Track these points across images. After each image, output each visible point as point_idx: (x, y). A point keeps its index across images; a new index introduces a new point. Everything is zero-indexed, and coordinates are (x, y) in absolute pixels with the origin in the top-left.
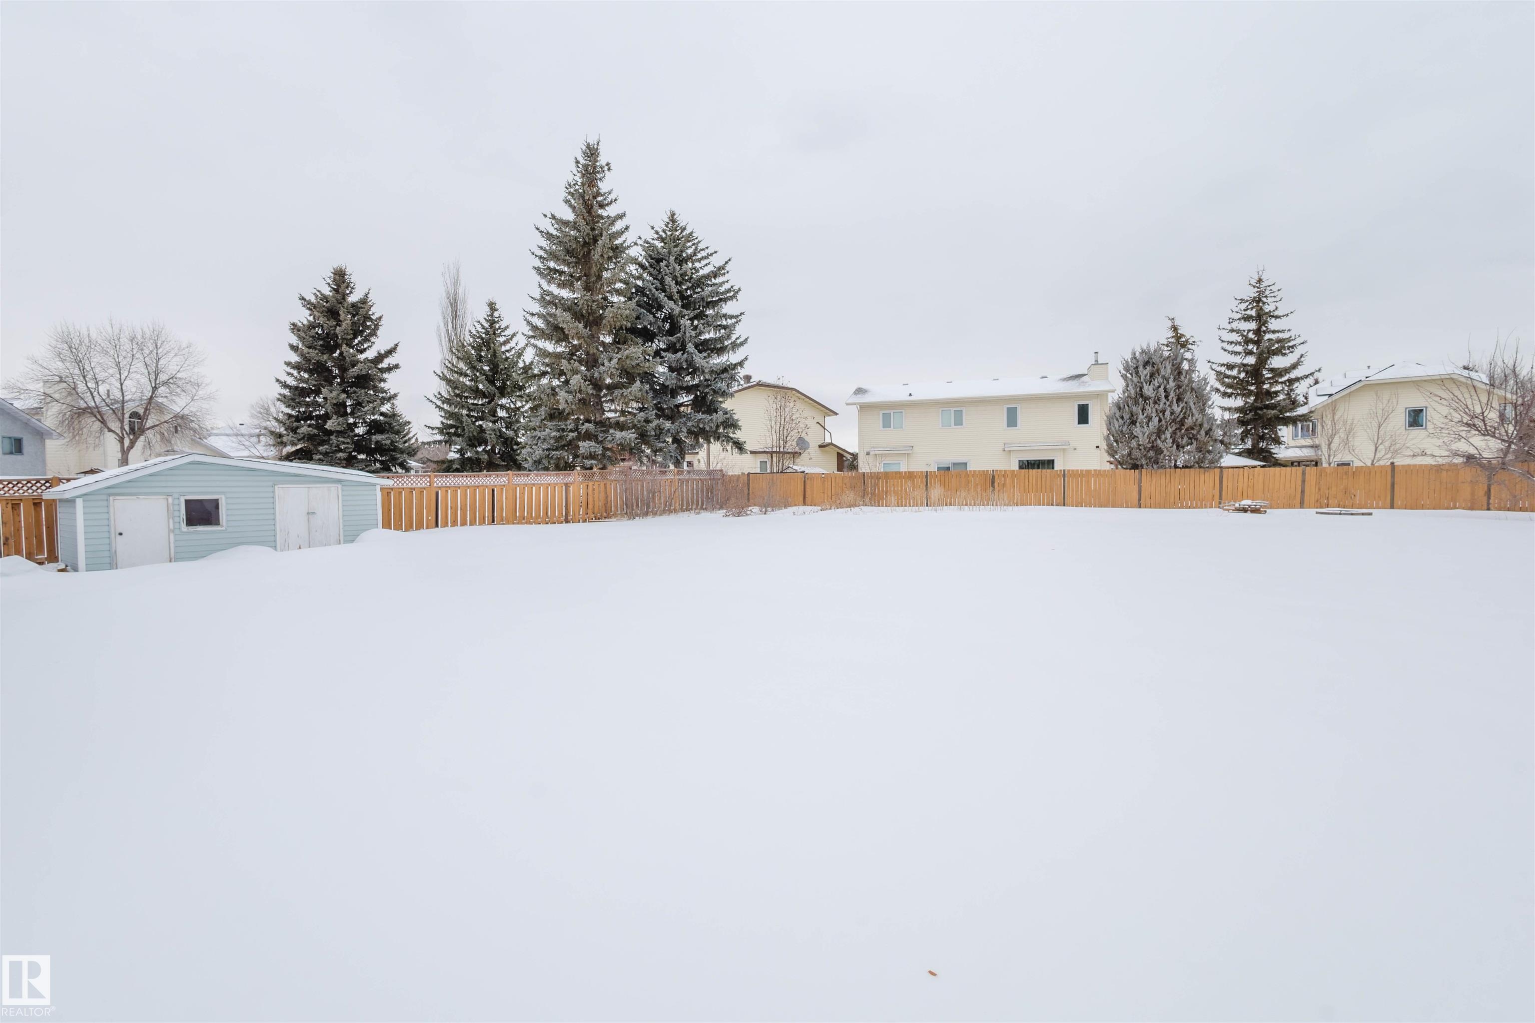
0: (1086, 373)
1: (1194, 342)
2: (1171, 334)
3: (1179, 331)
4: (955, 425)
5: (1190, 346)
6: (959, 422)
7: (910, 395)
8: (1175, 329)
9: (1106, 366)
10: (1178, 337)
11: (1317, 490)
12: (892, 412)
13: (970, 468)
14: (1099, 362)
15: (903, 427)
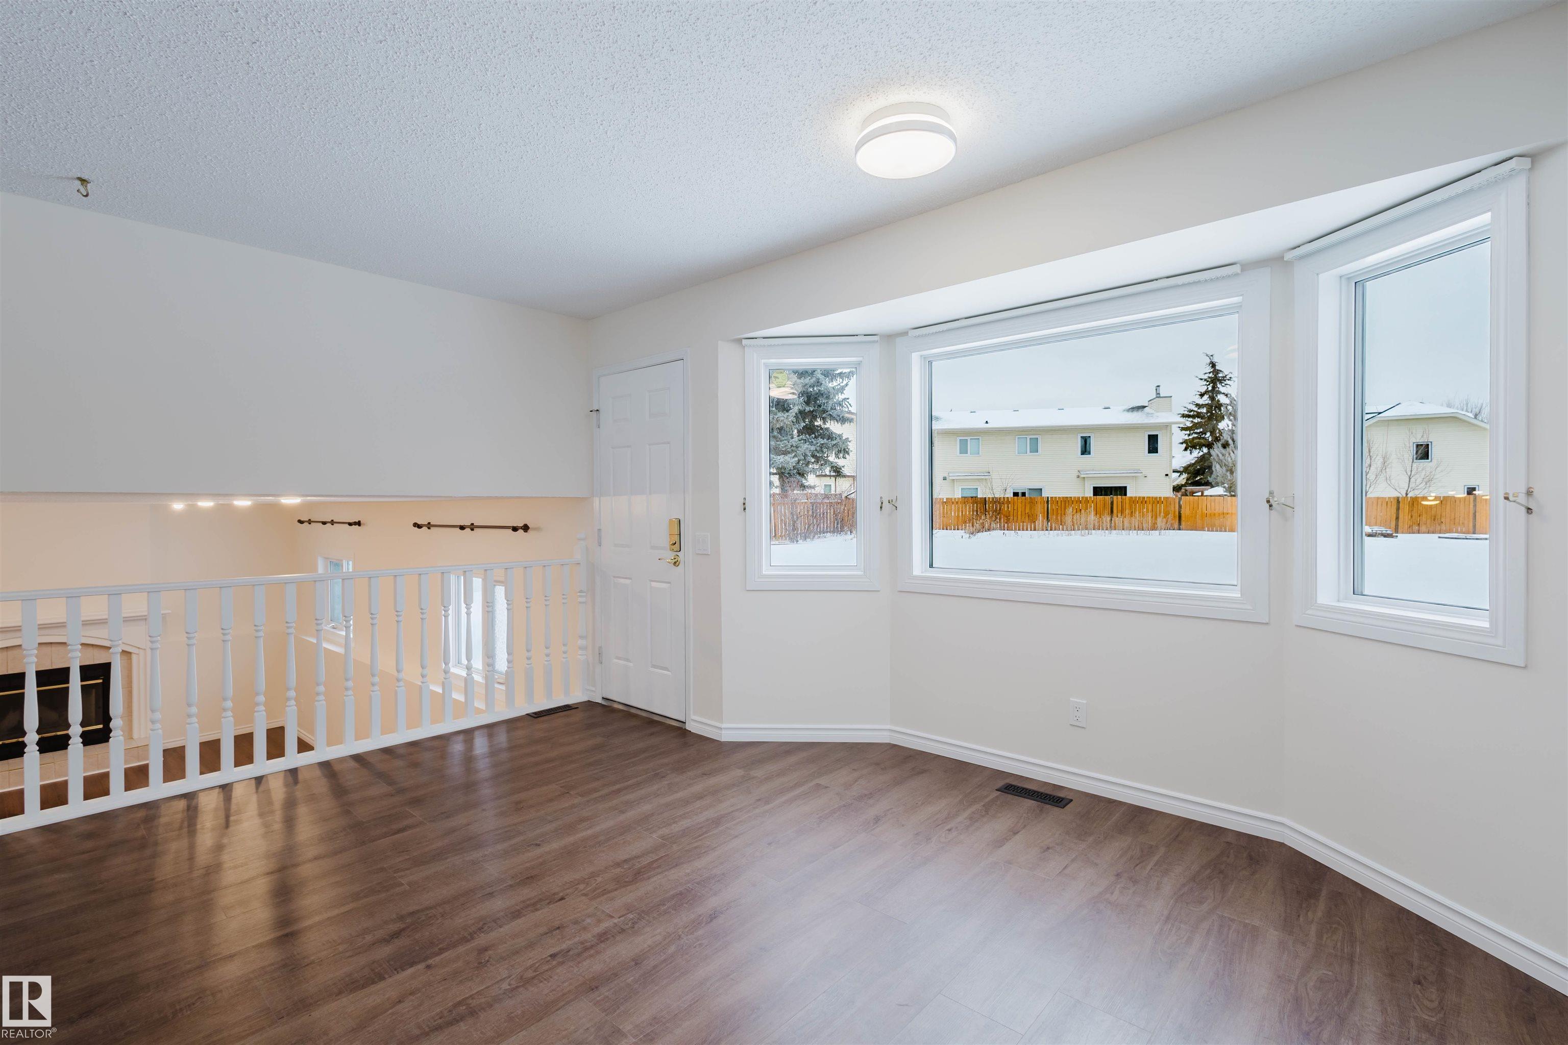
0: (1147, 405)
1: (1231, 378)
2: (1209, 369)
3: (1217, 368)
4: (1030, 452)
5: (1227, 382)
6: (1035, 450)
7: (987, 422)
8: (1213, 365)
9: (1169, 399)
10: (1216, 372)
11: (1410, 517)
12: (968, 438)
13: (1045, 494)
14: (1161, 396)
15: (980, 453)
